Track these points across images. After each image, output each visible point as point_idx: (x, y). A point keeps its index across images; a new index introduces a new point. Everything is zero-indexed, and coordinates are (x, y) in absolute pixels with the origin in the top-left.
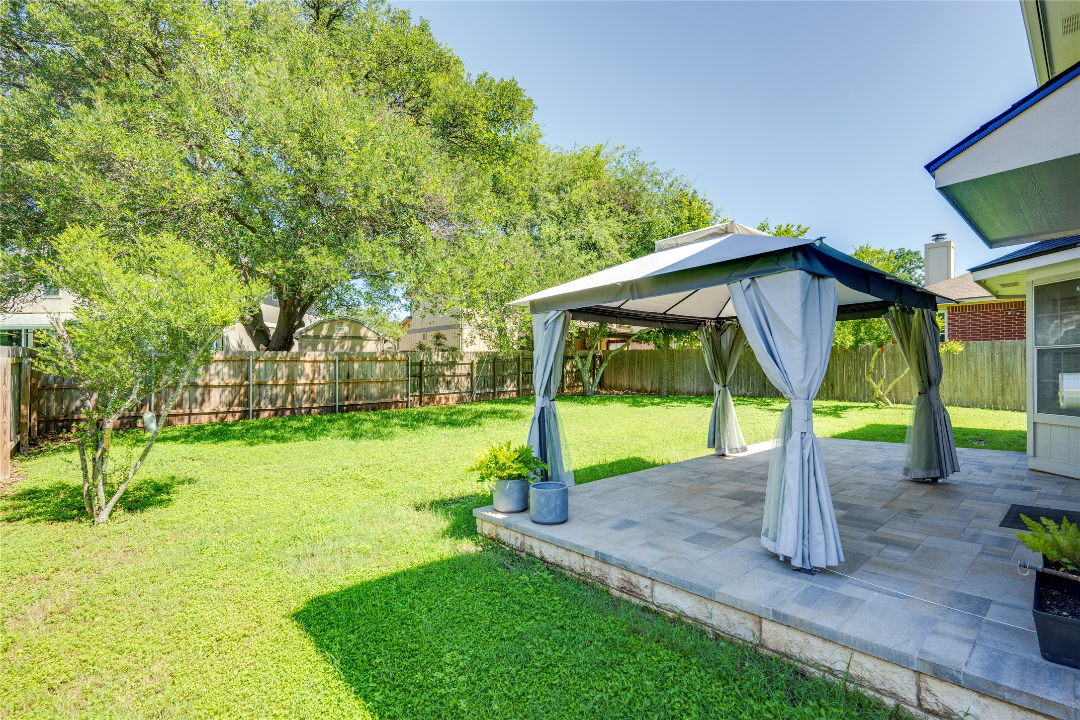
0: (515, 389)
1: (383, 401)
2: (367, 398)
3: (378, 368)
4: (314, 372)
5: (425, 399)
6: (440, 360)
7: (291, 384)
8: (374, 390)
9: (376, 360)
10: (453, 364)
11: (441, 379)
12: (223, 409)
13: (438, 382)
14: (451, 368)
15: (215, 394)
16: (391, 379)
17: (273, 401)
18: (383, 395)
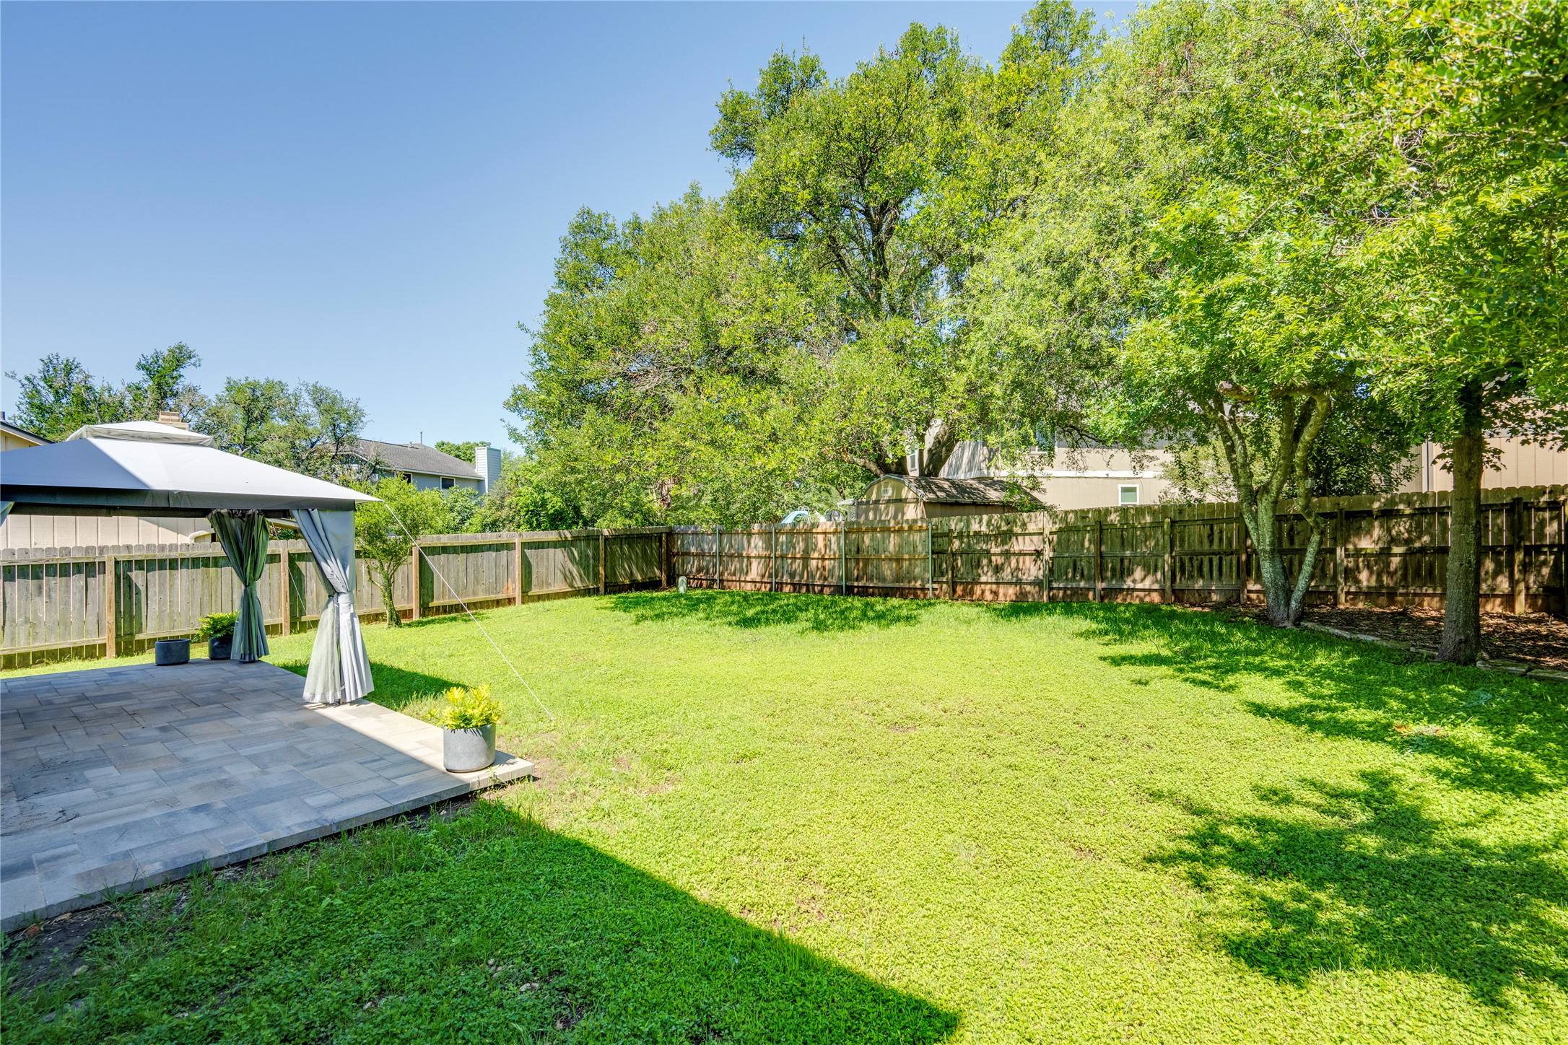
0: (1156, 586)
1: (897, 585)
2: (879, 579)
3: (892, 543)
4: (825, 546)
5: (959, 589)
6: (984, 529)
7: (806, 559)
8: (888, 570)
9: (889, 530)
10: (1007, 536)
11: (985, 562)
12: (758, 579)
13: (979, 565)
14: (1004, 543)
15: (755, 563)
16: (906, 557)
17: (792, 575)
18: (898, 579)
